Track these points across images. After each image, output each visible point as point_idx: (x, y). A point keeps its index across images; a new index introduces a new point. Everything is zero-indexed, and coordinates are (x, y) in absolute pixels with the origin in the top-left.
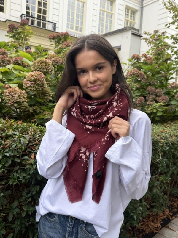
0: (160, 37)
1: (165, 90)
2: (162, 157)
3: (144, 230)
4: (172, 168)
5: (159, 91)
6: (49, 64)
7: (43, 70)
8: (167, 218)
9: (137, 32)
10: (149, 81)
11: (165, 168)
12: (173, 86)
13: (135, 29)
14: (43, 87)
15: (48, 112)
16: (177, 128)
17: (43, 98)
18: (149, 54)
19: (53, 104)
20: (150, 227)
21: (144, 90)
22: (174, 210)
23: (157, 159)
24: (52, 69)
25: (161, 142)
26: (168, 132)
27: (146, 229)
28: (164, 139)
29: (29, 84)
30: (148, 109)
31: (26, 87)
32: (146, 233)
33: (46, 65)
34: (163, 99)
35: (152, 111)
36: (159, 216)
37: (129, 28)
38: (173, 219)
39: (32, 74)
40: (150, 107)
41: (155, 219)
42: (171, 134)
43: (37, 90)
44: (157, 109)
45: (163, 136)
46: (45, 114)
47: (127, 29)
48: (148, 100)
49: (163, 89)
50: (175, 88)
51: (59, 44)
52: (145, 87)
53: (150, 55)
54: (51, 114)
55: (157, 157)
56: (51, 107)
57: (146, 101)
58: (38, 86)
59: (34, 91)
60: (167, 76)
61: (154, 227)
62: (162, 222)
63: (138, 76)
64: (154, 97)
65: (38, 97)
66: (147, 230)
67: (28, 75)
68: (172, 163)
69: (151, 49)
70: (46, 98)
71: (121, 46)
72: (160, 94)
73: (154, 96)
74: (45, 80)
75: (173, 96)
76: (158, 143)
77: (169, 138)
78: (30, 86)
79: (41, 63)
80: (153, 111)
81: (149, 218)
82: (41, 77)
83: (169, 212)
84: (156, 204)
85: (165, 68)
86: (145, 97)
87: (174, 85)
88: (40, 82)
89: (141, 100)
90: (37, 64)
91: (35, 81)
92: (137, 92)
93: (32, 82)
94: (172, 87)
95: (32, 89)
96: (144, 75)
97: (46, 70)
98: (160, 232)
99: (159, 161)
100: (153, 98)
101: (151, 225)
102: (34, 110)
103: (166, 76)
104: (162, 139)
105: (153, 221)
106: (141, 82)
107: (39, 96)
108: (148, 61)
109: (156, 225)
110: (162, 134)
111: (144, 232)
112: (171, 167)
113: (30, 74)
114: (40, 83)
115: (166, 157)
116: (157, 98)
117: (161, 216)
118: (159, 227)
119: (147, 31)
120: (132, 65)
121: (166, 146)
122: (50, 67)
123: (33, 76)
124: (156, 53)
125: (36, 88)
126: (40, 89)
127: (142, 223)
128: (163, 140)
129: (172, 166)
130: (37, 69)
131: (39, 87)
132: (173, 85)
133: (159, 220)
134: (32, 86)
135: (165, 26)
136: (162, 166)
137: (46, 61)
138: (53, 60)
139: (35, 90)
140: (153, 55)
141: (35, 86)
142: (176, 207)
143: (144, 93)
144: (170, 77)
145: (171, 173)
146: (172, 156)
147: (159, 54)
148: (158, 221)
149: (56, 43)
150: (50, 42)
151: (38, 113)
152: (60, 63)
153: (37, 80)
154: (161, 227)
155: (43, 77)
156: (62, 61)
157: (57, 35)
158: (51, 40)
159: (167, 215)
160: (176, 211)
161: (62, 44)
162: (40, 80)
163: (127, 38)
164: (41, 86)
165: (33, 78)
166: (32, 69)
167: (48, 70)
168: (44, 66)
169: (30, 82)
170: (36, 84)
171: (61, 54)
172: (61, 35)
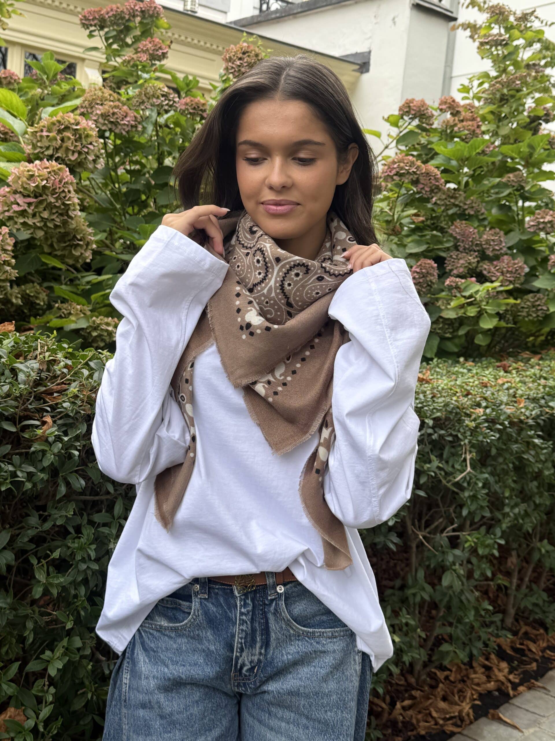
1: (515, 238)
2: (473, 467)
3: (412, 725)
4: (512, 508)
5: (493, 240)
6: (87, 136)
7: (67, 156)
8: (499, 690)
9: (435, 1)
10: (457, 203)
11: (485, 504)
12: (543, 222)
14: (66, 218)
15: (79, 307)
16: (544, 375)
17: (66, 253)
18: (471, 95)
19: (96, 277)
20: (435, 714)
21: (439, 234)
22: (529, 666)
23: (458, 473)
24: (99, 151)
25: (473, 416)
26: (506, 386)
27: (418, 721)
28: (486, 407)
29: (18, 204)
30: (449, 304)
31: (7, 214)
32: (418, 734)
33: (79, 139)
34: (505, 270)
35: (461, 312)
36: (469, 682)
38: (521, 693)
39: (28, 171)
40: (455, 296)
41: (456, 691)
42: (515, 393)
43: (45, 225)
44: (480, 307)
45: (485, 399)
46: (66, 312)
48: (451, 270)
49: (507, 233)
50: (549, 230)
51: (121, 46)
52: (443, 225)
53: (473, 99)
54: (89, 313)
55: (457, 466)
56: (88, 287)
57: (443, 274)
58: (52, 214)
59: (35, 227)
60: (527, 183)
61: (448, 716)
62: (477, 702)
63: (415, 182)
64: (476, 260)
65: (46, 249)
66: (422, 724)
67: (16, 171)
68: (512, 490)
69: (478, 79)
70: (77, 253)
71: (370, 52)
72: (494, 250)
73: (473, 259)
74: (75, 191)
75: (545, 260)
76: (463, 418)
77: (507, 404)
78: (23, 213)
79: (60, 131)
80: (465, 313)
81: (433, 687)
82: (60, 181)
83: (510, 672)
84: (453, 629)
86: (440, 261)
89: (424, 271)
90: (45, 134)
91: (41, 196)
92: (412, 241)
93: (29, 196)
94: (541, 226)
95: (30, 222)
96: (437, 180)
97: (76, 155)
98: (465, 732)
99: (464, 478)
100: (470, 263)
101: (438, 710)
102: (25, 297)
104: (479, 405)
105: (444, 699)
106: (429, 206)
107: (51, 246)
108: (459, 125)
109: (455, 711)
110: (485, 389)
111: (412, 730)
112: (508, 505)
113: (22, 168)
114: (57, 202)
115: (489, 469)
116: (486, 267)
117: (478, 685)
118: (466, 718)
120: (400, 140)
121: (488, 428)
122: (91, 144)
123: (32, 176)
124: (494, 94)
125: (42, 218)
126: (58, 221)
127: (407, 703)
128: (480, 411)
129: (512, 503)
130: (47, 153)
131: (54, 217)
132: (542, 218)
133: (469, 694)
134: (30, 211)
136: (474, 498)
138: (98, 112)
139: (38, 224)
140: (482, 99)
141: (40, 212)
142: (537, 657)
143: (440, 247)
145: (509, 524)
146: (511, 465)
147: (503, 100)
148: (465, 697)
149: (111, 41)
150: (87, 38)
151: (42, 309)
152: (128, 125)
153: (47, 192)
154: (472, 717)
155: (66, 180)
156: (135, 117)
157: (115, 13)
158: (91, 32)
159: (498, 681)
160: (533, 671)
161: (135, 46)
162: (57, 191)
163: (394, 23)
164: (60, 212)
165: (34, 185)
166: (28, 151)
167: (84, 156)
168: (70, 142)
169: (22, 197)
170: (43, 206)
171: (132, 92)
172: (130, 14)
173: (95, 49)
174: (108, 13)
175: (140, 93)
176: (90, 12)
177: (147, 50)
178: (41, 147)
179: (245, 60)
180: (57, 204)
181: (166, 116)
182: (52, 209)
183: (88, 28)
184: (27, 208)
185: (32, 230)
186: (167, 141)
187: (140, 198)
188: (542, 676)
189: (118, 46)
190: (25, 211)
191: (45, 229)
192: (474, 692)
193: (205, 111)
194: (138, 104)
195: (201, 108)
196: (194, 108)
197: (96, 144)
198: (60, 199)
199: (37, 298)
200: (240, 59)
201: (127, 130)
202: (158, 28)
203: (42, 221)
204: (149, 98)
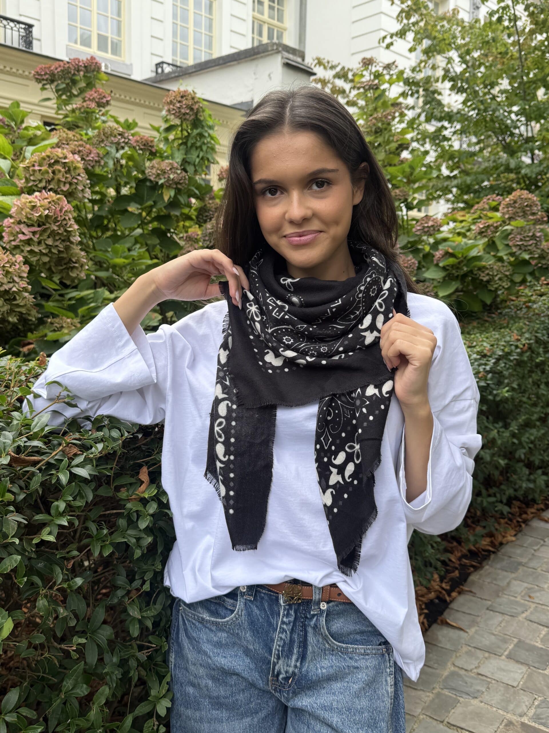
0: (380, 78)
1: (404, 240)
6: (75, 168)
7: (59, 187)
8: (438, 597)
9: (299, 60)
12: (428, 227)
13: (294, 51)
14: (68, 243)
15: (69, 320)
19: (78, 293)
22: (452, 575)
24: (86, 181)
29: (23, 233)
33: (68, 171)
37: (275, 48)
38: (454, 599)
39: (30, 202)
43: (50, 251)
47: (270, 48)
50: (432, 232)
51: (69, 97)
54: (77, 324)
56: (74, 302)
58: (55, 240)
59: (41, 254)
60: (409, 195)
62: (426, 611)
67: (18, 203)
70: (73, 274)
71: (252, 102)
74: (75, 219)
75: (428, 257)
78: (29, 242)
79: (50, 165)
82: (61, 210)
83: (441, 581)
85: (404, 172)
87: (430, 223)
88: (59, 226)
90: (37, 168)
91: (44, 224)
93: (32, 225)
94: (426, 230)
95: (36, 250)
97: (67, 186)
103: (407, 197)
107: (50, 269)
113: (23, 200)
114: (59, 229)
119: (322, 56)
122: (79, 175)
123: (34, 206)
124: (370, 127)
125: (46, 245)
126: (61, 247)
130: (40, 186)
131: (57, 243)
132: (426, 223)
135: (379, 43)
137: (65, 158)
139: (44, 251)
141: (45, 240)
142: (457, 566)
144: (414, 199)
149: (60, 93)
150: (40, 91)
151: (34, 324)
152: (92, 161)
153: (49, 220)
154: (426, 625)
155: (66, 209)
156: (98, 154)
157: (62, 68)
158: (44, 85)
159: (435, 591)
160: (457, 577)
161: (82, 96)
162: (59, 219)
163: (270, 78)
164: (62, 238)
165: (37, 215)
166: (20, 185)
167: (74, 187)
168: (61, 174)
169: (26, 227)
170: (47, 234)
171: (90, 133)
172: (75, 70)
173: (48, 99)
174: (56, 69)
175: (99, 133)
176: (41, 69)
177: (94, 98)
178: (34, 181)
179: (184, 103)
180: (60, 232)
181: (121, 152)
182: (55, 236)
183: (40, 82)
184: (32, 237)
185: (38, 257)
186: (125, 174)
187: (103, 223)
188: (465, 580)
189: (67, 96)
190: (31, 239)
191: (50, 255)
192: (421, 603)
193: (152, 147)
194: (98, 143)
195: (150, 144)
196: (144, 145)
197: (83, 176)
198: (63, 226)
199: (29, 315)
200: (179, 102)
201: (92, 165)
202: (100, 80)
203: (47, 248)
204: (107, 137)
